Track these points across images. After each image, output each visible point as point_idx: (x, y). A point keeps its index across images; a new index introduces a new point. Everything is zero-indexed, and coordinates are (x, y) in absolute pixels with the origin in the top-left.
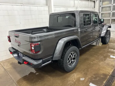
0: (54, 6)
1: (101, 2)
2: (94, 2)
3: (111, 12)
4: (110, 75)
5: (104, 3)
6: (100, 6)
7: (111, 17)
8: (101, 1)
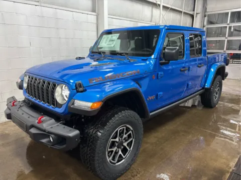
0: (109, 15)
2: (192, 16)
4: (231, 170)
8: (205, 16)
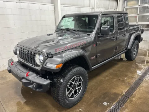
1: (126, 2)
3: (138, 16)
5: (129, 3)
6: (124, 7)
7: (137, 22)
